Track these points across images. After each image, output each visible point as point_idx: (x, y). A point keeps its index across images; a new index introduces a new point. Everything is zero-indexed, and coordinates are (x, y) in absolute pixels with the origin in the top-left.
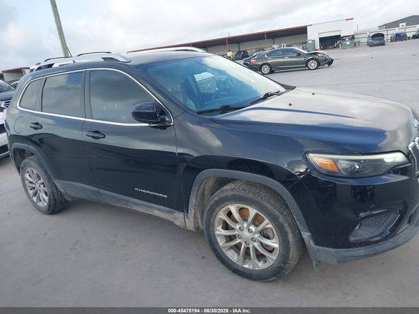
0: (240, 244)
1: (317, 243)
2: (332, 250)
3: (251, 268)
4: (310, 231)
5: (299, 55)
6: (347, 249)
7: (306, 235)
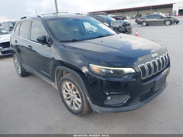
0: (71, 98)
1: (93, 103)
2: (98, 107)
3: (74, 109)
4: (90, 97)
5: (162, 18)
6: (104, 108)
7: (88, 98)
